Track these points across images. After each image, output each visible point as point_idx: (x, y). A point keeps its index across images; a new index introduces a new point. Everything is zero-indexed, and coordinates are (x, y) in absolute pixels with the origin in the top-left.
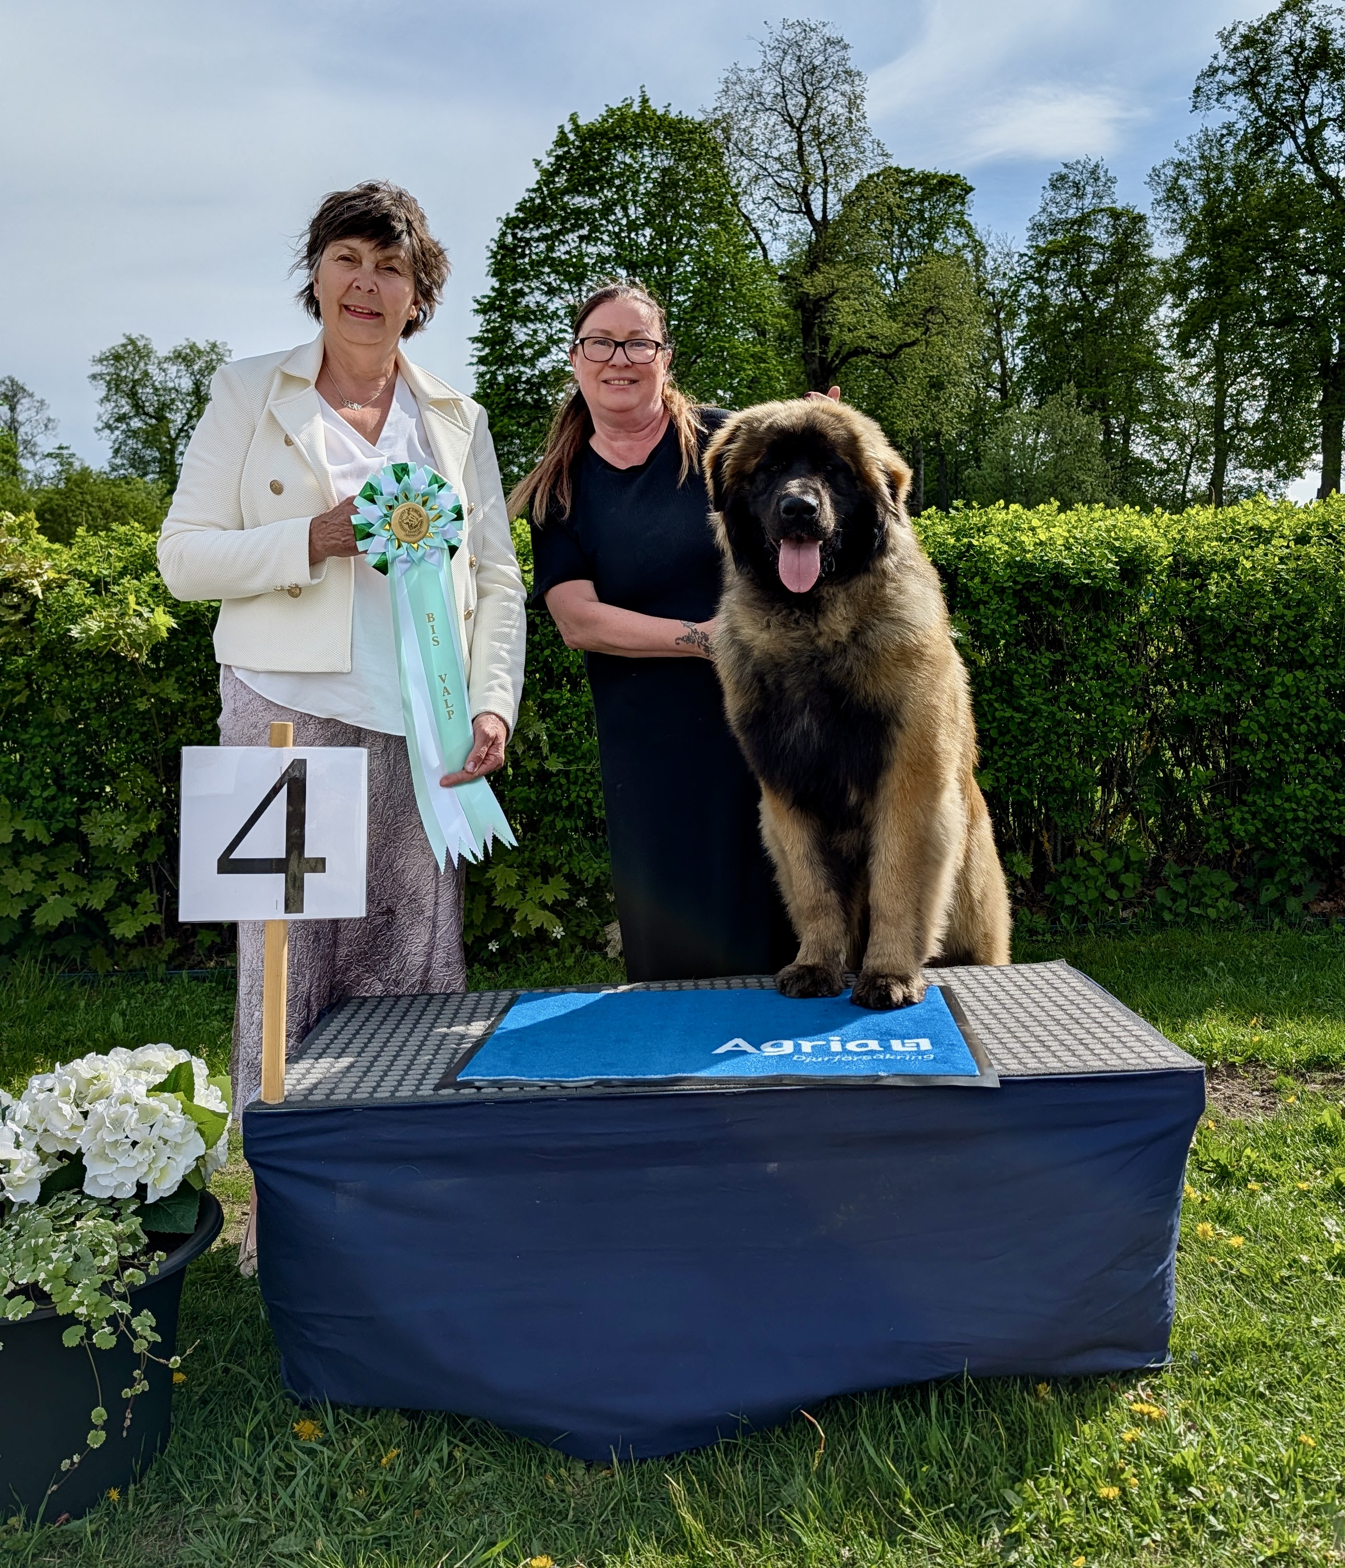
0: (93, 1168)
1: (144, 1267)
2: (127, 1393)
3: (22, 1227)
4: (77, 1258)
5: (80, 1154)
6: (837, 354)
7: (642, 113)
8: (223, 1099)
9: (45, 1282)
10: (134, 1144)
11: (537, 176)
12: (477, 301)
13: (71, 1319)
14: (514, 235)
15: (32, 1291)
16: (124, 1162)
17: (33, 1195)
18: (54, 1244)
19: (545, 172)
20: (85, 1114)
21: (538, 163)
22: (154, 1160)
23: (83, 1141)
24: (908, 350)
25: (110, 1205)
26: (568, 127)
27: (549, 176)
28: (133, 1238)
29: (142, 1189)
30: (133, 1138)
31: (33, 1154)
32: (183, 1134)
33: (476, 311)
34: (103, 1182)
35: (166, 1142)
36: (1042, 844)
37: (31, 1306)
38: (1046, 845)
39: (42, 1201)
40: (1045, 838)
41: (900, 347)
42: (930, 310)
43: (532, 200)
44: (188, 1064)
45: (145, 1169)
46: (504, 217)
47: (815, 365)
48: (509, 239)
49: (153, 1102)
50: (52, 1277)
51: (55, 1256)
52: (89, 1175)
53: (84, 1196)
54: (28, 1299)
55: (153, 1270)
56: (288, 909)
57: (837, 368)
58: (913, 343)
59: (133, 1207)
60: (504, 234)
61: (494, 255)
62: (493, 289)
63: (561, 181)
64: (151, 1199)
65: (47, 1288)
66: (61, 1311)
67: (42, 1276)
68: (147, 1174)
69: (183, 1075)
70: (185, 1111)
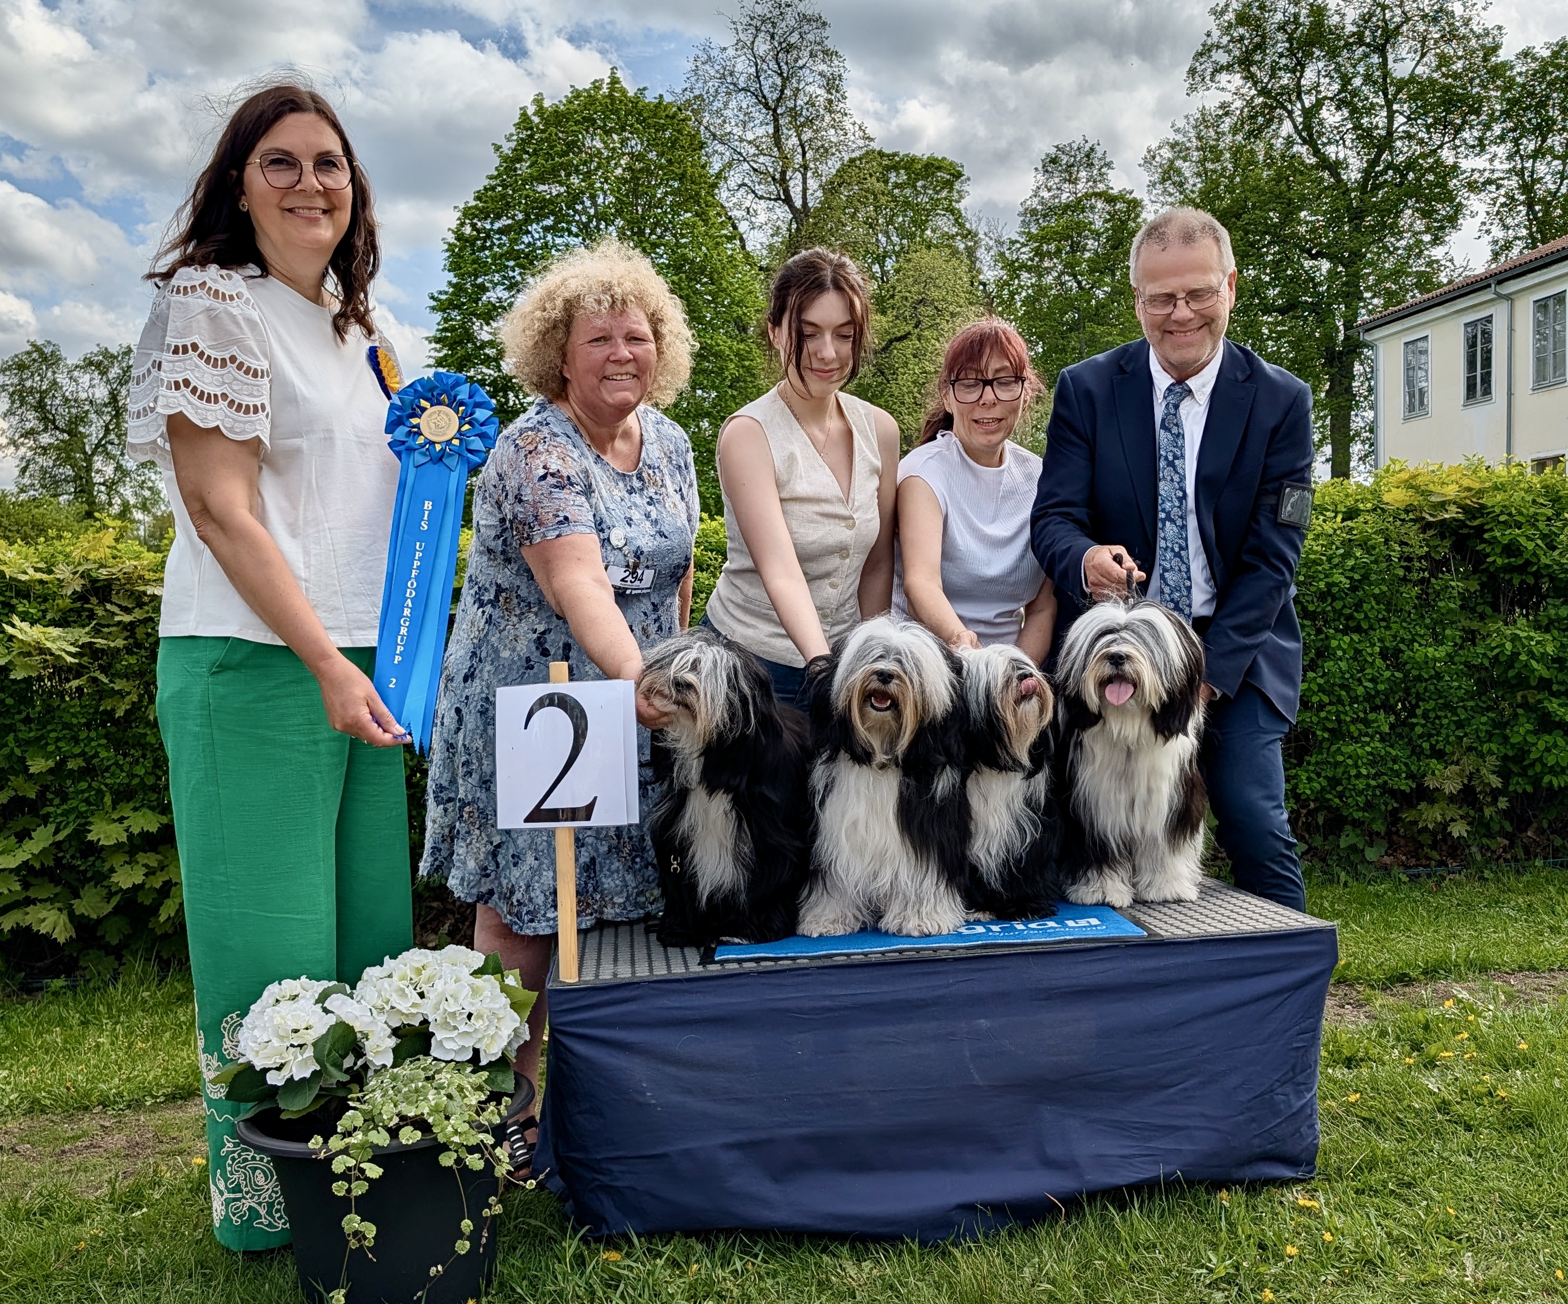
0: (439, 1035)
2: (486, 1212)
4: (450, 1097)
7: (610, 96)
9: (429, 1114)
10: (470, 1014)
11: (497, 161)
12: (433, 298)
13: (445, 1147)
14: (474, 226)
15: (420, 1124)
16: (462, 1029)
18: (429, 1089)
19: (505, 159)
20: (422, 994)
21: (498, 148)
22: (484, 1029)
23: (430, 1013)
26: (531, 110)
27: (510, 163)
28: (481, 1089)
29: (476, 1052)
30: (468, 1010)
31: (385, 1026)
32: (505, 1008)
33: (433, 308)
34: (448, 1046)
35: (493, 1014)
37: (419, 1134)
39: (397, 1063)
41: (891, 342)
42: (922, 302)
43: (493, 188)
45: (480, 1035)
46: (462, 206)
48: (468, 230)
49: (478, 982)
50: (435, 1110)
51: (430, 1097)
52: (436, 1040)
54: (416, 1127)
55: (502, 1111)
58: (904, 337)
59: (469, 1070)
60: (462, 224)
61: (452, 247)
62: (450, 283)
63: (523, 168)
64: (483, 1061)
65: (430, 1120)
66: (441, 1139)
67: (426, 1111)
68: (481, 1040)
69: (490, 964)
70: (502, 990)
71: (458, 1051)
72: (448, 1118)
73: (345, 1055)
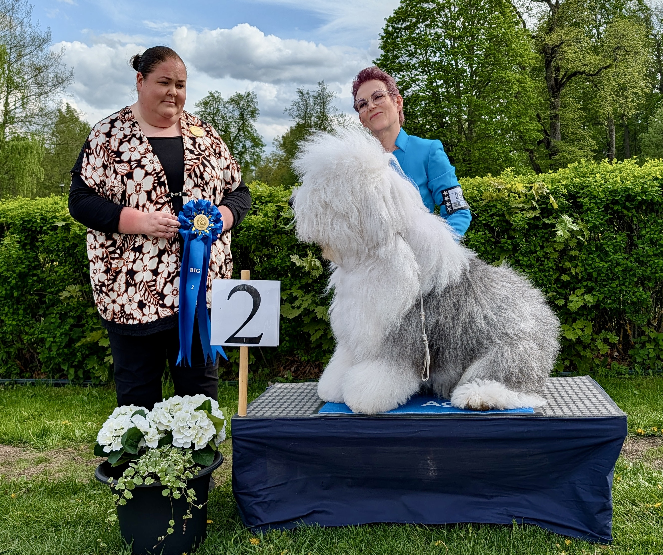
0: (176, 436)
1: (192, 472)
2: (184, 517)
3: (152, 455)
4: (169, 465)
5: (171, 431)
6: (565, 75)
8: (223, 415)
9: (159, 473)
10: (190, 428)
12: (374, 63)
13: (166, 487)
14: (392, 26)
15: (154, 476)
16: (186, 434)
17: (155, 445)
18: (162, 461)
20: (173, 417)
22: (197, 434)
23: (172, 426)
24: (605, 71)
25: (182, 450)
28: (189, 461)
29: (193, 445)
30: (189, 425)
31: (156, 430)
32: (208, 425)
34: (179, 441)
35: (201, 428)
37: (153, 480)
38: (629, 331)
39: (159, 447)
40: (628, 327)
41: (601, 69)
42: (618, 48)
43: (402, 8)
44: (209, 400)
45: (194, 437)
46: (388, 18)
47: (553, 83)
48: (390, 29)
49: (197, 413)
50: (161, 471)
51: (162, 465)
52: (174, 439)
53: (172, 446)
54: (152, 478)
55: (196, 473)
57: (565, 82)
58: (608, 67)
59: (190, 452)
60: (388, 26)
61: (383, 37)
62: (382, 55)
64: (196, 449)
65: (159, 475)
66: (163, 484)
67: (157, 471)
68: (194, 439)
69: (207, 404)
70: (208, 417)
71: (184, 444)
72: (166, 475)
73: (138, 441)
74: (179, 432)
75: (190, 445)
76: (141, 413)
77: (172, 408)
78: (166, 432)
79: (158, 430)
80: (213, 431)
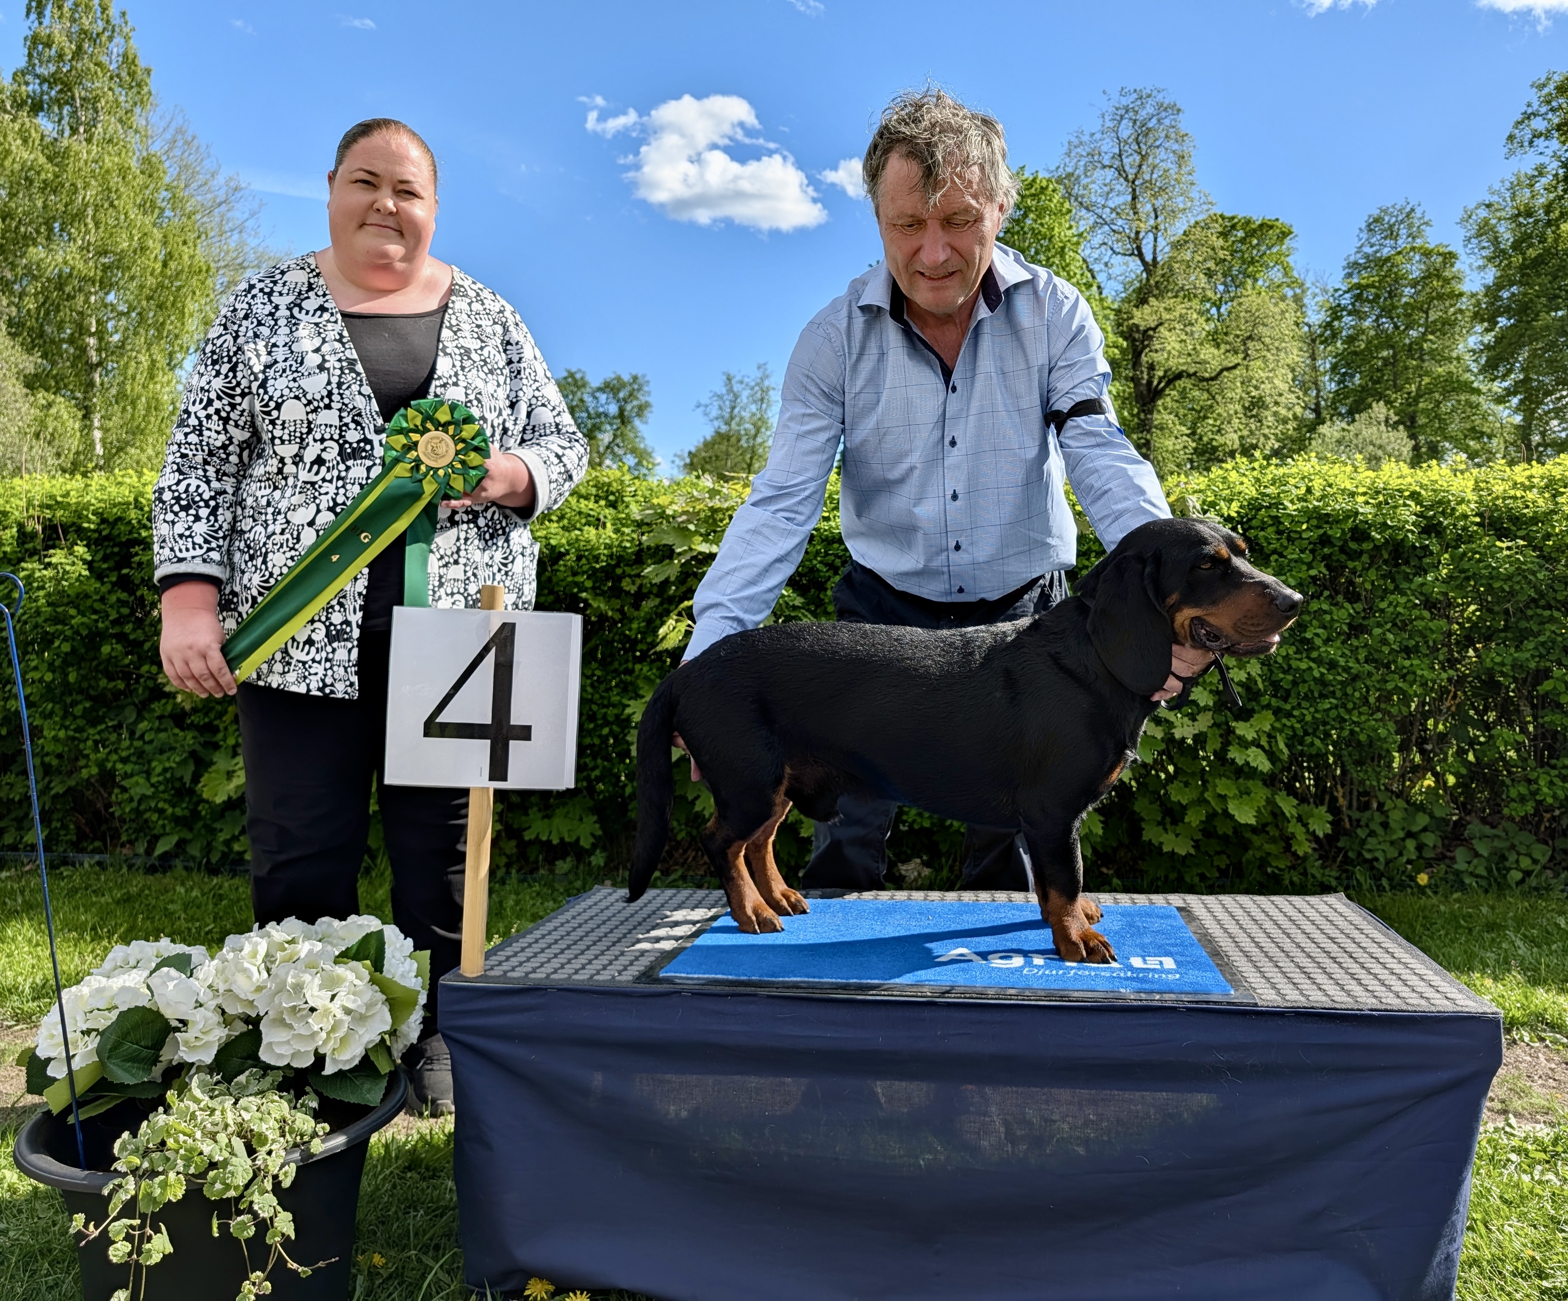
0: (270, 1035)
6: (1163, 377)
8: (418, 974)
10: (312, 1011)
16: (301, 1028)
17: (208, 1056)
22: (333, 1030)
24: (1228, 374)
29: (320, 1059)
30: (311, 1004)
32: (369, 1006)
34: (279, 1050)
35: (348, 1012)
36: (1336, 799)
38: (1341, 800)
39: (216, 1064)
40: (1339, 793)
41: (1221, 371)
42: (1250, 338)
44: (380, 933)
47: (1143, 388)
52: (264, 1042)
55: (316, 1147)
56: (491, 778)
57: (1163, 389)
58: (1235, 367)
64: (330, 1070)
68: (325, 1042)
69: (373, 943)
70: (373, 981)
71: (293, 1055)
73: (158, 1045)
74: (281, 1022)
75: (312, 1060)
76: (182, 964)
77: (272, 952)
78: (247, 1020)
79: (223, 1012)
80: (383, 1021)
